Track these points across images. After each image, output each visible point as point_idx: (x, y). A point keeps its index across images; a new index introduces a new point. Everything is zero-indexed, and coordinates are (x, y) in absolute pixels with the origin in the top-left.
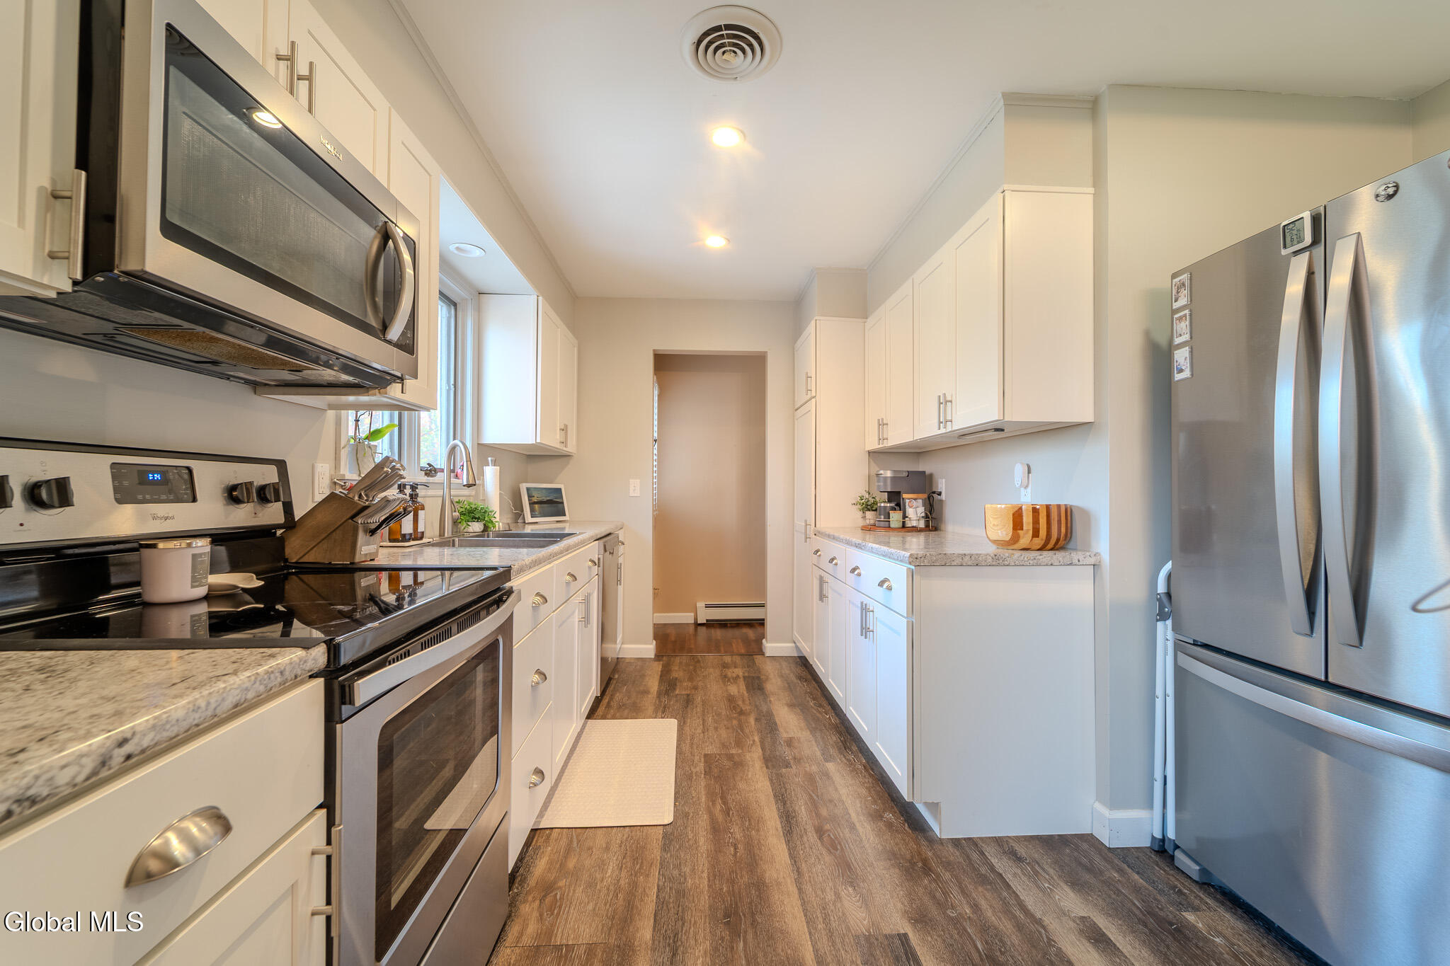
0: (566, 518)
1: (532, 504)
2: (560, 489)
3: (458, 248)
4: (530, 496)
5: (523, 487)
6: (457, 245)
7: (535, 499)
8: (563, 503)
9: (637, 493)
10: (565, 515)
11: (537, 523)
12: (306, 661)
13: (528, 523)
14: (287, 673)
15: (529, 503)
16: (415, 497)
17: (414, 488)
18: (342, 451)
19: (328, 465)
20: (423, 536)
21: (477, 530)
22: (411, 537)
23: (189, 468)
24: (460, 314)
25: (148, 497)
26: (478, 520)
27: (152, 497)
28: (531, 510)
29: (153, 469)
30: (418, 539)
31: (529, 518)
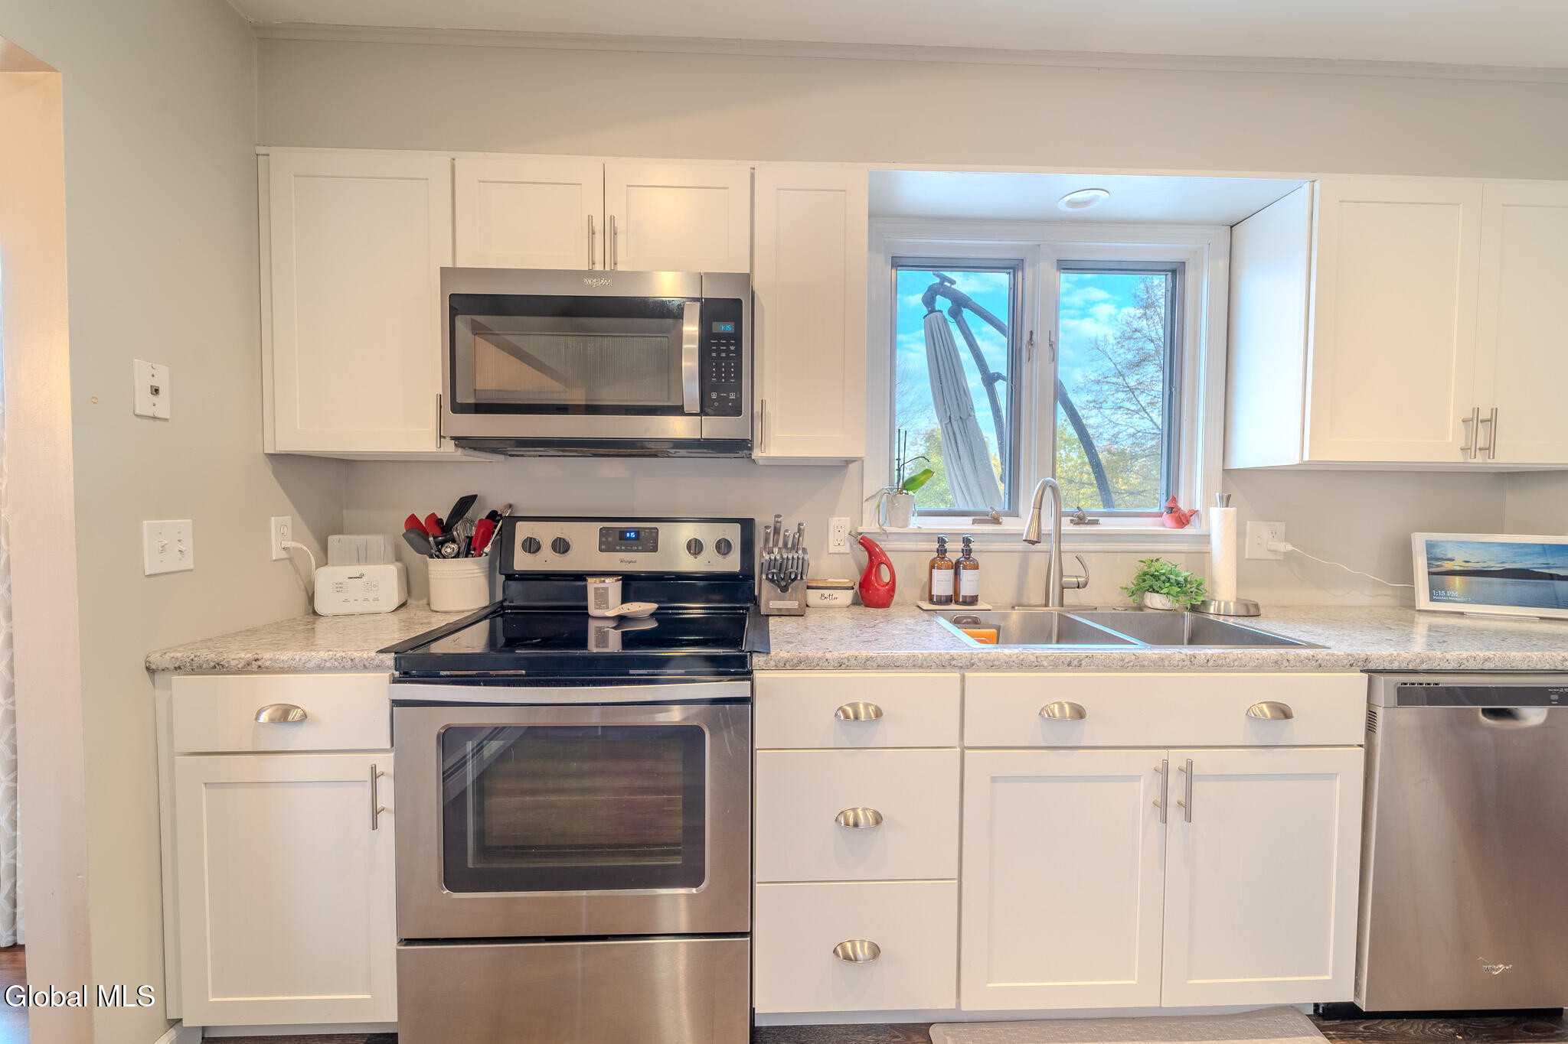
1: (1436, 574)
4: (1432, 559)
5: (1419, 539)
6: (1063, 200)
7: (1445, 565)
12: (373, 659)
13: (1420, 611)
14: (357, 661)
15: (1430, 573)
16: (967, 552)
17: (967, 541)
18: (865, 504)
19: (849, 519)
20: (977, 601)
21: (1160, 606)
22: (948, 600)
23: (657, 528)
24: (1190, 276)
25: (623, 548)
26: (1154, 591)
27: (626, 548)
28: (1433, 588)
29: (630, 530)
30: (964, 603)
31: (1423, 601)
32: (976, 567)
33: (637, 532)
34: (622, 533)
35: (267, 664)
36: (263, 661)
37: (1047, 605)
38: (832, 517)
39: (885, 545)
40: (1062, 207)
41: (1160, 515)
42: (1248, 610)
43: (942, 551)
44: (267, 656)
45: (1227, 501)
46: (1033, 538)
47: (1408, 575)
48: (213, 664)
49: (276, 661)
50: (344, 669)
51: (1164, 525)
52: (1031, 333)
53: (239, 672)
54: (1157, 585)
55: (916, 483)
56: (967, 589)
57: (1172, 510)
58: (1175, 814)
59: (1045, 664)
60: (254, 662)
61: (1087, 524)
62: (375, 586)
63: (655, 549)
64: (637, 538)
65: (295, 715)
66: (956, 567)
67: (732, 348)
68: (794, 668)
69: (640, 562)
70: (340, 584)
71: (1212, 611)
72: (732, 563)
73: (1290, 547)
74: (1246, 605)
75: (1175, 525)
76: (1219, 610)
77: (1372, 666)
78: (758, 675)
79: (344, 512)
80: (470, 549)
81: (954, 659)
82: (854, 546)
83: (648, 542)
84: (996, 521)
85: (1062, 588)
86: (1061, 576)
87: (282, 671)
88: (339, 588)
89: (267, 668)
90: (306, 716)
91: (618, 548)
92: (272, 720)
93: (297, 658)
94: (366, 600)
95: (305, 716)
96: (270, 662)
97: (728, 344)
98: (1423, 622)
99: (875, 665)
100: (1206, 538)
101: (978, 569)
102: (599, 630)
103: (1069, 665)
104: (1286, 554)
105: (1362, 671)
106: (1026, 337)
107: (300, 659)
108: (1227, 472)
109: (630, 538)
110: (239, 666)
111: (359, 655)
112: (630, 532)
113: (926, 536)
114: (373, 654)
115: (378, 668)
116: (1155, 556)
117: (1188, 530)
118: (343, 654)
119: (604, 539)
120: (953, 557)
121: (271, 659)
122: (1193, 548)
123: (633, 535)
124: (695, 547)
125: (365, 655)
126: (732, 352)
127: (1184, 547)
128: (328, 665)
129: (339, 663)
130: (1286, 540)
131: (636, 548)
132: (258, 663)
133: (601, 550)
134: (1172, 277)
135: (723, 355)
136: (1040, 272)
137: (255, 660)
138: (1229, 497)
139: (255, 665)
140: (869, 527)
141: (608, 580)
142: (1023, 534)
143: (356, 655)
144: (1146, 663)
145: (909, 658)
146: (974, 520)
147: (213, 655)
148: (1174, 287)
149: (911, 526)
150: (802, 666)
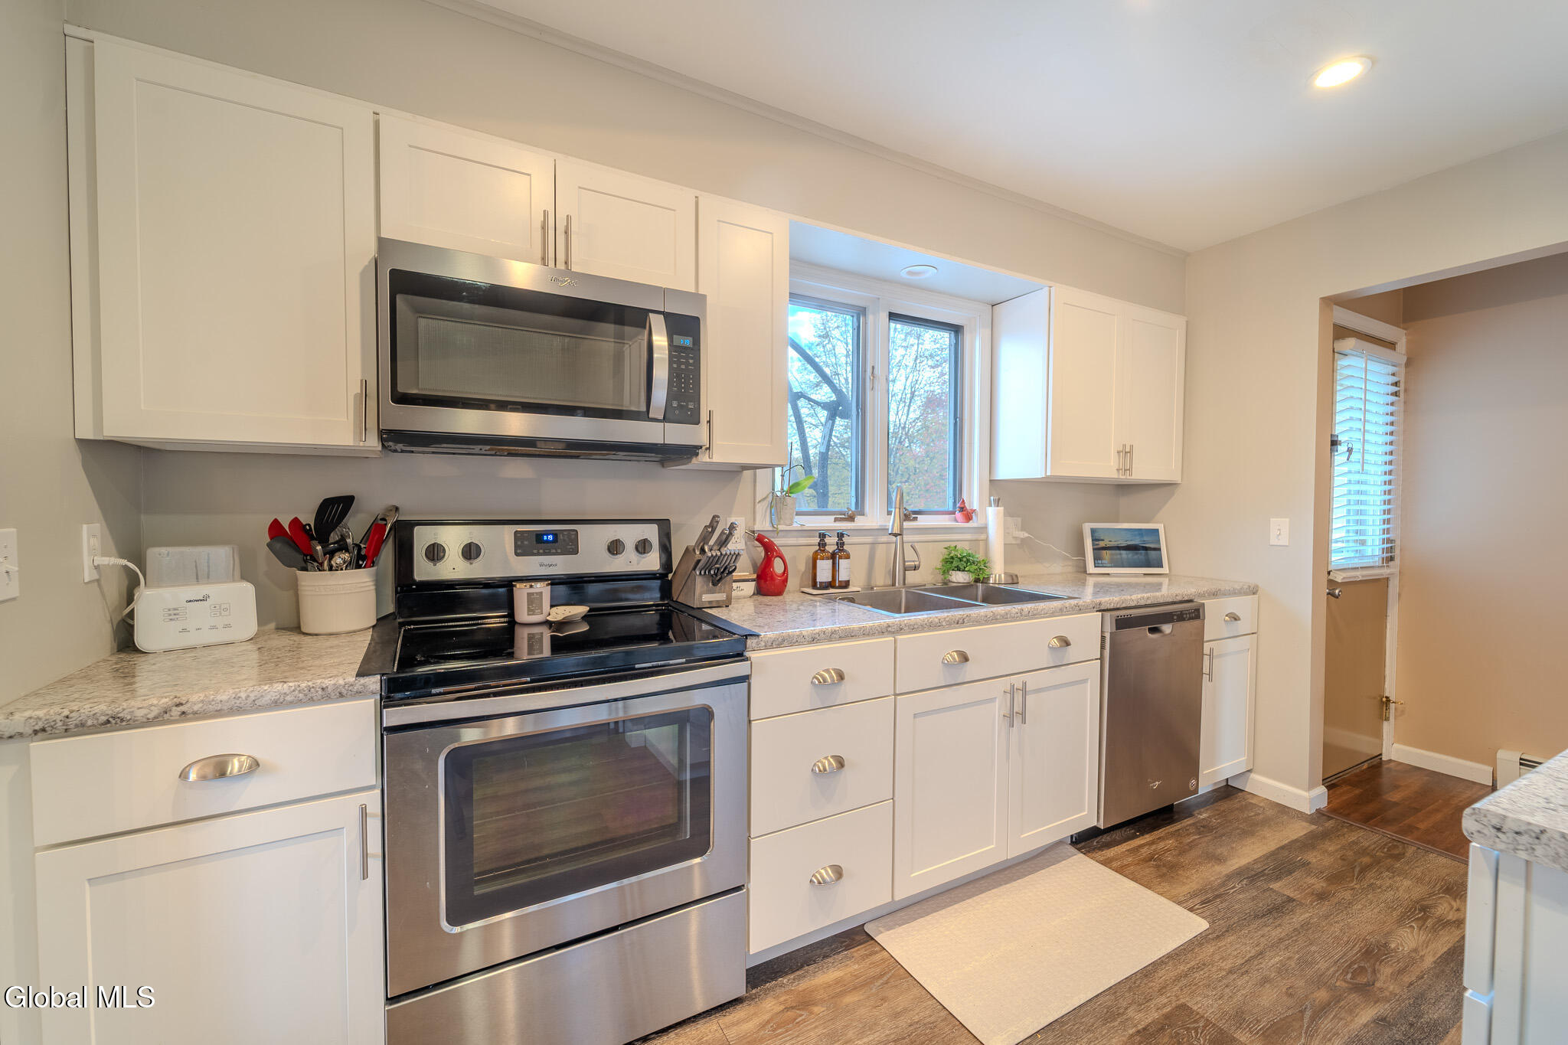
0: (1165, 570)
1: (1097, 550)
2: (1156, 531)
3: (910, 273)
4: (1094, 540)
5: (1087, 528)
6: (907, 270)
7: (1102, 544)
8: (1159, 549)
9: (1284, 541)
10: (1161, 566)
11: (1108, 574)
12: (352, 685)
13: (1090, 574)
14: (330, 690)
15: (1093, 549)
16: (841, 545)
17: (841, 536)
18: (758, 506)
19: (743, 518)
20: (849, 585)
21: (962, 580)
22: (830, 585)
23: (576, 531)
24: (967, 336)
25: (541, 551)
26: (959, 570)
27: (544, 550)
28: (1096, 558)
29: (547, 533)
30: (840, 587)
31: (1091, 568)
32: (848, 557)
33: (555, 534)
34: (539, 537)
35: (196, 708)
36: (189, 705)
37: (894, 584)
38: (730, 517)
39: (777, 541)
40: (904, 274)
41: (953, 513)
42: (1013, 579)
43: (822, 545)
44: (194, 698)
45: (997, 503)
46: (896, 531)
47: (1081, 552)
48: (104, 718)
49: (210, 703)
50: (311, 701)
51: (956, 521)
52: (873, 367)
53: (148, 723)
54: (962, 565)
55: (799, 487)
56: (843, 576)
57: (962, 509)
58: (1017, 720)
59: (944, 624)
60: (174, 708)
61: (911, 520)
62: (225, 610)
63: (575, 551)
64: (555, 540)
65: (234, 766)
66: (833, 556)
67: (691, 361)
68: (779, 646)
69: (561, 565)
70: (175, 609)
71: (991, 582)
72: (652, 562)
73: (1026, 535)
74: (1012, 576)
75: (964, 521)
76: (995, 580)
77: (1102, 608)
78: (753, 655)
79: (143, 517)
80: (362, 559)
81: (889, 626)
82: (748, 543)
83: (567, 544)
84: (851, 518)
85: (906, 569)
86: (904, 562)
87: (219, 713)
88: (174, 614)
89: (195, 713)
90: (258, 765)
91: (535, 551)
92: (203, 778)
93: (243, 695)
94: (213, 627)
95: (255, 764)
96: (201, 705)
97: (687, 358)
98: (1091, 581)
99: (837, 637)
100: (984, 529)
101: (849, 558)
102: (531, 637)
103: (958, 623)
104: (1023, 540)
105: (1097, 611)
106: (869, 370)
107: (248, 696)
108: (993, 482)
109: (547, 541)
110: (149, 716)
111: (332, 682)
112: (547, 535)
113: (808, 532)
114: (352, 679)
115: (359, 694)
116: (953, 544)
117: (970, 524)
118: (310, 684)
119: (519, 543)
120: (831, 549)
121: (202, 701)
122: (974, 537)
123: (550, 537)
124: (615, 548)
125: (341, 682)
126: (691, 365)
127: (968, 537)
128: (288, 698)
129: (306, 695)
130: (1022, 530)
131: (554, 551)
132: (182, 708)
133: (517, 554)
134: (955, 336)
135: (683, 367)
136: (878, 320)
137: (177, 705)
138: (999, 499)
139: (176, 711)
140: (763, 525)
141: (539, 585)
142: (888, 529)
143: (328, 682)
144: (998, 617)
145: (860, 628)
146: (835, 518)
147: (103, 707)
148: (956, 344)
149: (795, 525)
150: (786, 644)
